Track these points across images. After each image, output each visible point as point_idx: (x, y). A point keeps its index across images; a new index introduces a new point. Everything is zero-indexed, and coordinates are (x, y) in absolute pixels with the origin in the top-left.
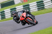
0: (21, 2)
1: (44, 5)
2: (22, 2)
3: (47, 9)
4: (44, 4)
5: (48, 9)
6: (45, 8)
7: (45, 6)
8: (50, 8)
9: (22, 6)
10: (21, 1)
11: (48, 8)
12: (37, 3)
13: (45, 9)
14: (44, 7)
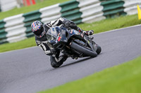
0: (18, 6)
1: (81, 13)
2: (21, 5)
3: (88, 22)
4: (81, 10)
5: (91, 25)
6: (83, 20)
7: (82, 16)
8: (96, 20)
9: (21, 15)
10: (18, 3)
11: (91, 22)
12: (62, 6)
13: (82, 25)
14: (81, 19)
